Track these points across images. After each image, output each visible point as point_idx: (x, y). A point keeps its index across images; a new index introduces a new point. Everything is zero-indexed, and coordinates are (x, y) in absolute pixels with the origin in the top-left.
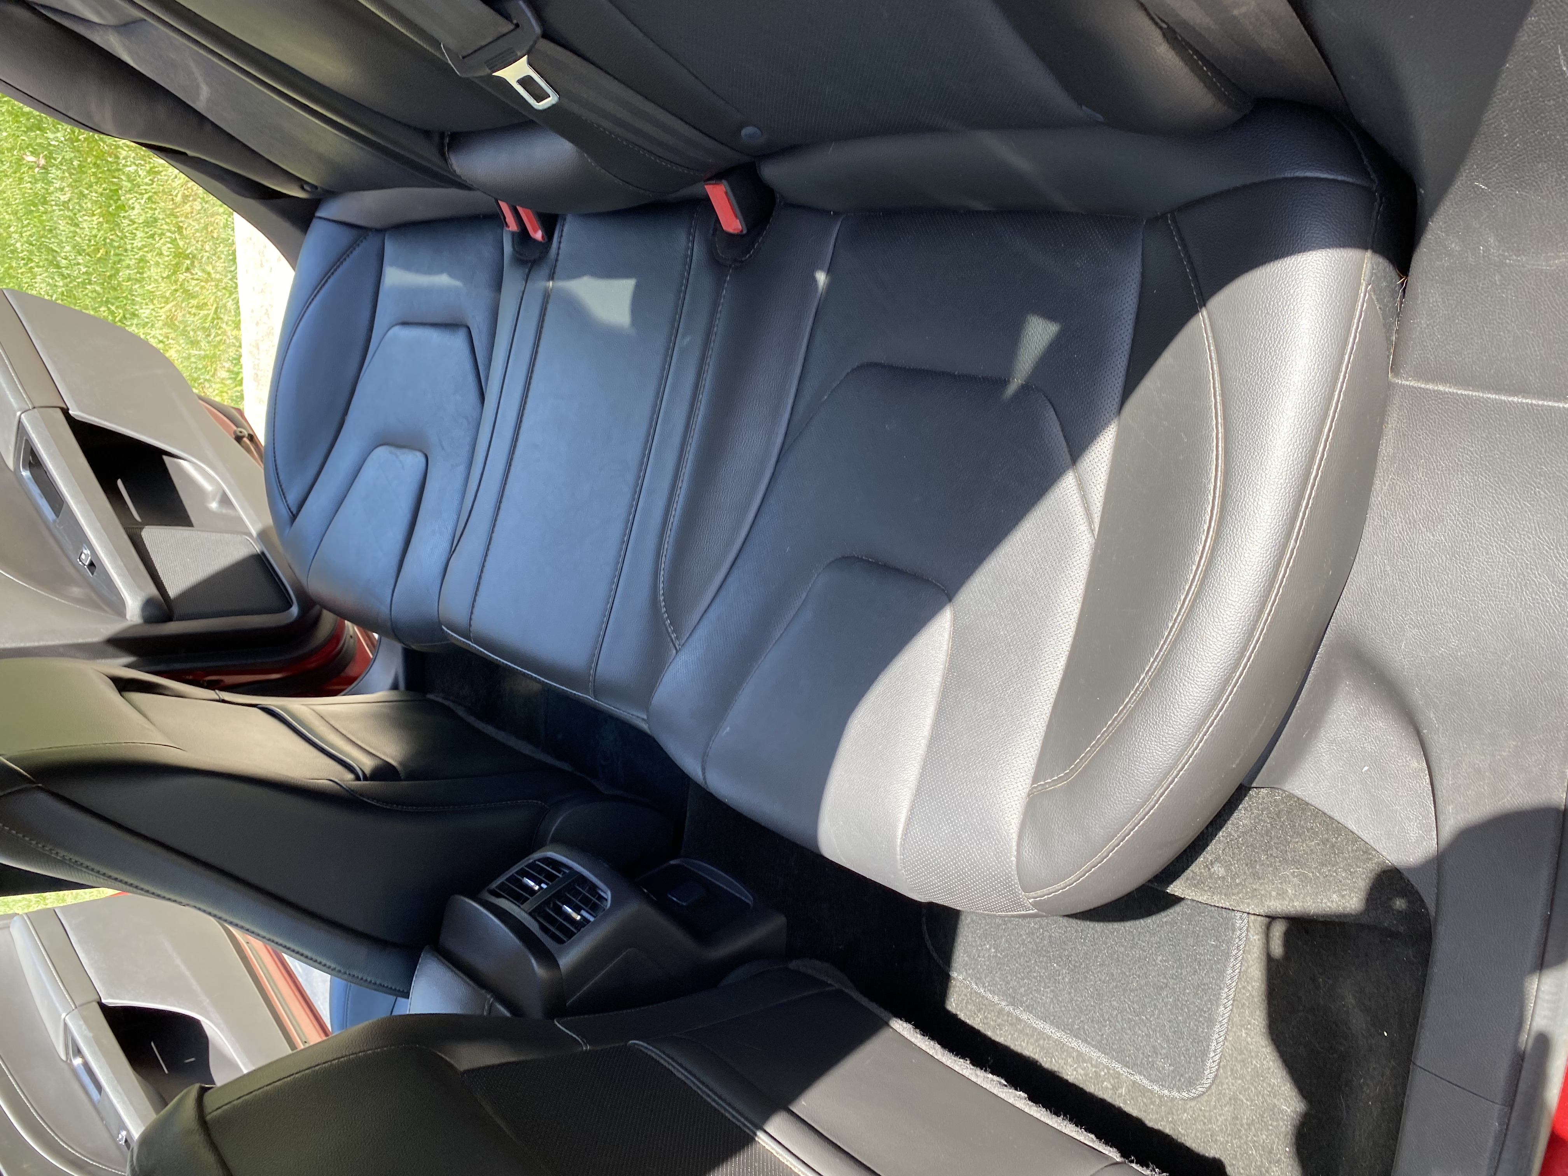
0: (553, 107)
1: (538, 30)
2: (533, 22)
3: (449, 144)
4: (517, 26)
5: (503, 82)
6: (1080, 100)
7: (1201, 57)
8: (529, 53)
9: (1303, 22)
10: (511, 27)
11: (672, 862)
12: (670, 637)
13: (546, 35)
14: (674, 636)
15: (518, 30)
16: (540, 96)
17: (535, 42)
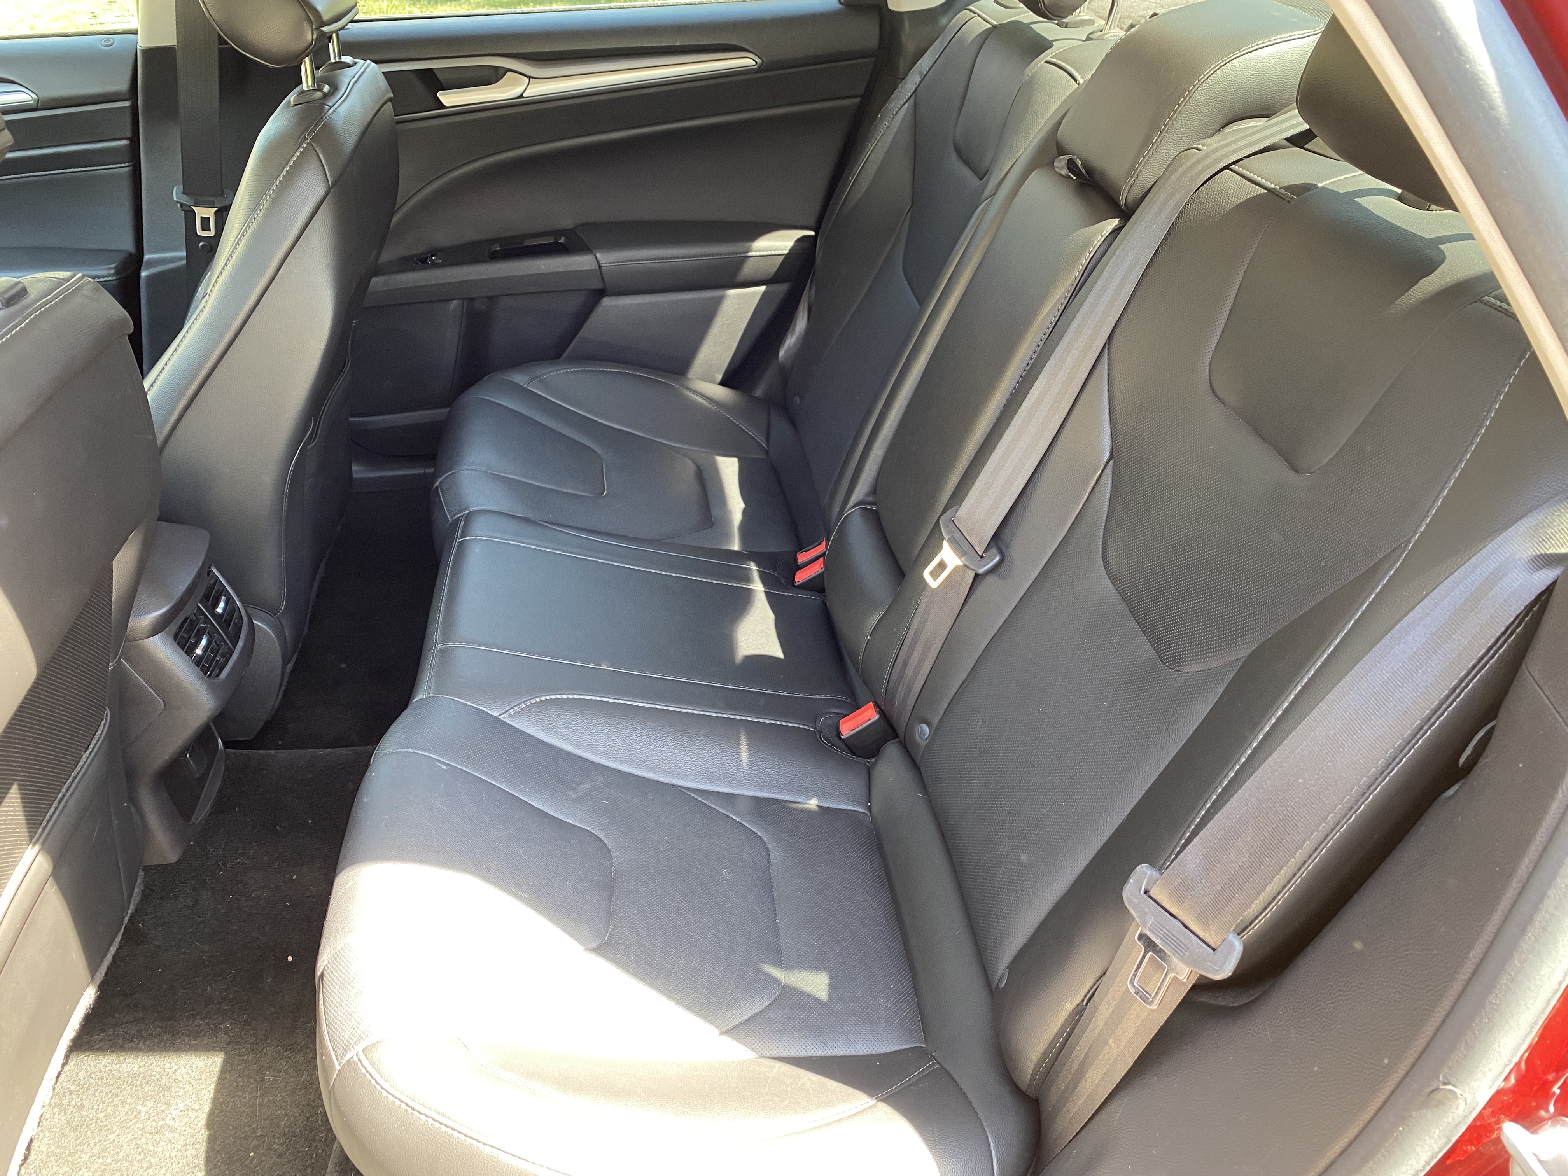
0: (926, 584)
1: (981, 571)
2: (986, 568)
3: (866, 508)
4: (982, 557)
5: (939, 548)
6: (1014, 965)
7: (1069, 1035)
8: (965, 566)
9: (1110, 1095)
10: (981, 554)
11: (220, 740)
12: (510, 709)
13: (977, 575)
14: (511, 712)
15: (979, 558)
16: (935, 574)
17: (972, 570)
